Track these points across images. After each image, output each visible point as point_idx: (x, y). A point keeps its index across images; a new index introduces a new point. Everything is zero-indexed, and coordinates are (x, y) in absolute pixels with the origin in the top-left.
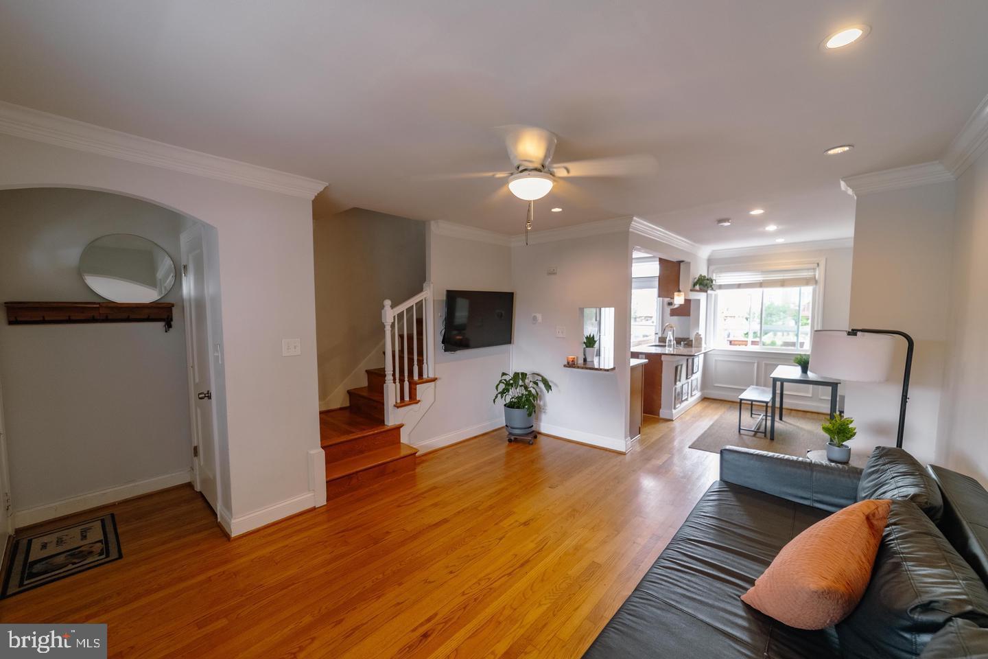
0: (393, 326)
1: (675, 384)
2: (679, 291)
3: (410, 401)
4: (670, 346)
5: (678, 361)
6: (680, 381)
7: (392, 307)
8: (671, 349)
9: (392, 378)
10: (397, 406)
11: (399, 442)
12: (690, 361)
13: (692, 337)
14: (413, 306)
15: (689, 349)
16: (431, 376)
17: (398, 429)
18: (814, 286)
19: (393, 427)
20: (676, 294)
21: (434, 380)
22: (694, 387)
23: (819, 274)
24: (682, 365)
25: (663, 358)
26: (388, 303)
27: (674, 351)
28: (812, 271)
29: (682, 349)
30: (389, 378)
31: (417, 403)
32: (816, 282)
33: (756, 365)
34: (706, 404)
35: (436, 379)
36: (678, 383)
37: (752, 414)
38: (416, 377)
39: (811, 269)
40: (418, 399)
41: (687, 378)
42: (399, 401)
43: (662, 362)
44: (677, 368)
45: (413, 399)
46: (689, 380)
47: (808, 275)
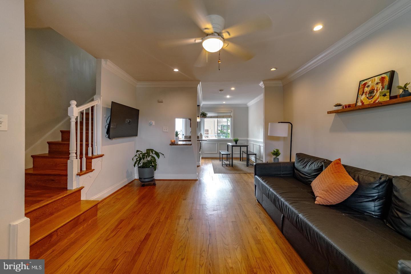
0: (77, 119)
2: (198, 117)
3: (86, 171)
7: (77, 106)
9: (75, 155)
10: (79, 175)
11: (80, 200)
14: (89, 108)
16: (100, 153)
17: (79, 191)
19: (76, 190)
21: (101, 156)
26: (74, 103)
30: (73, 155)
31: (92, 171)
32: (232, 117)
35: (103, 155)
37: (220, 160)
38: (90, 155)
40: (93, 168)
42: (79, 171)
45: (89, 169)
47: (229, 114)
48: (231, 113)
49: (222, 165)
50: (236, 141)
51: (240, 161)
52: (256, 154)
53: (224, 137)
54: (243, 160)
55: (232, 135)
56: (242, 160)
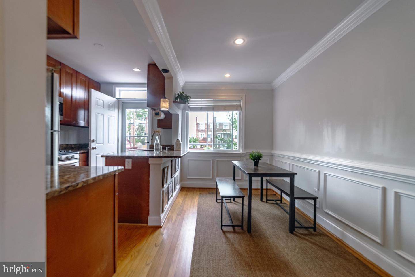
1: (163, 186)
2: (165, 98)
4: (157, 150)
5: (165, 163)
6: (166, 182)
8: (158, 152)
12: (174, 162)
13: (174, 143)
15: (172, 152)
18: (240, 111)
20: (162, 100)
22: (176, 182)
23: (242, 104)
24: (168, 167)
25: (150, 161)
27: (160, 154)
28: (239, 102)
29: (166, 153)
32: (241, 109)
33: (212, 161)
34: (184, 193)
36: (165, 185)
39: (238, 101)
41: (172, 177)
43: (149, 165)
44: (164, 170)
46: (173, 178)
47: (237, 104)
48: (240, 101)
49: (222, 226)
50: (256, 159)
51: (261, 200)
52: (315, 199)
53: (225, 149)
54: (267, 200)
55: (241, 145)
56: (264, 199)
